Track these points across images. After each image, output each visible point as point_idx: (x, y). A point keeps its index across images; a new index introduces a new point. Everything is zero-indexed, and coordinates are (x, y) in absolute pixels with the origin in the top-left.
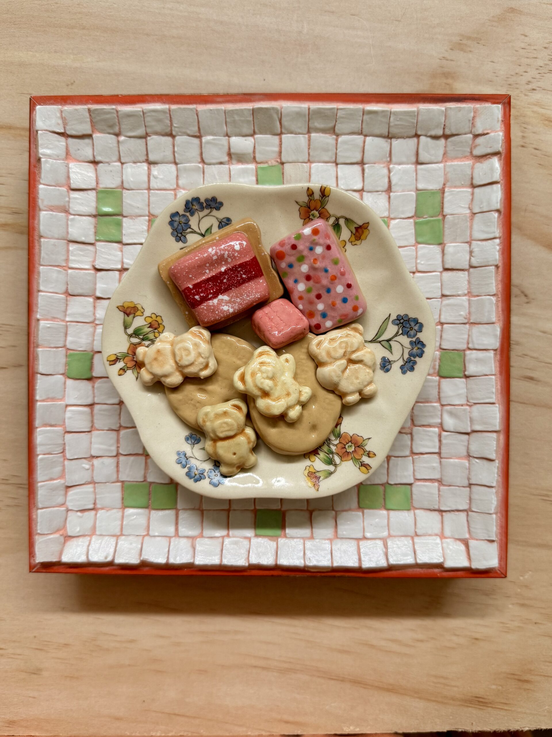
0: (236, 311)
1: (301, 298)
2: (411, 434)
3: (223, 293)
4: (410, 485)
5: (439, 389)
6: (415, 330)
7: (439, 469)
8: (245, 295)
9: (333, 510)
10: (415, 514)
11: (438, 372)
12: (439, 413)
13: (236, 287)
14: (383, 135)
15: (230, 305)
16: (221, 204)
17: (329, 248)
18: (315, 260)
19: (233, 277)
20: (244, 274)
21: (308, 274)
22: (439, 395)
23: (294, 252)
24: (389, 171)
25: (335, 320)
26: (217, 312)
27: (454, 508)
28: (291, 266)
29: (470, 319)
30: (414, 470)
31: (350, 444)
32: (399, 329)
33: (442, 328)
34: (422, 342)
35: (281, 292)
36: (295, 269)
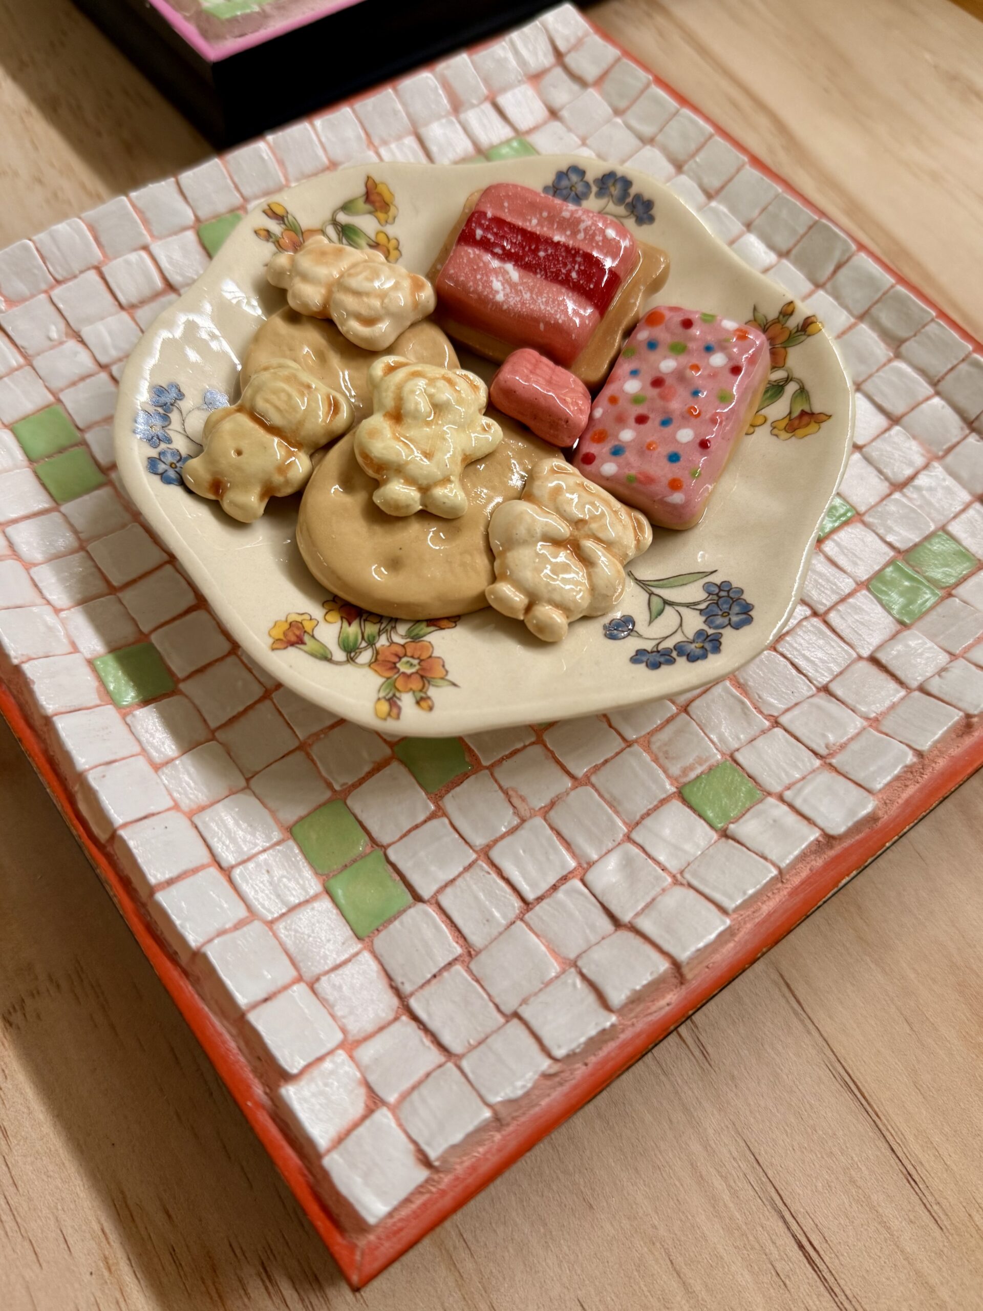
0: (505, 307)
1: (613, 400)
2: (523, 821)
3: (518, 266)
4: (418, 898)
5: (656, 808)
6: (730, 620)
7: (495, 932)
8: (544, 300)
9: (248, 780)
10: (357, 954)
11: (685, 784)
12: (610, 845)
13: (546, 278)
14: (965, 415)
15: (508, 290)
16: (651, 219)
17: (736, 370)
18: (696, 368)
19: (558, 260)
20: (578, 273)
21: (665, 377)
22: (643, 818)
23: (680, 330)
24: (926, 467)
25: (626, 471)
26: (479, 277)
27: (433, 1025)
28: (652, 345)
29: (831, 755)
30: (452, 881)
31: (415, 662)
32: (704, 601)
33: (769, 730)
34: (720, 643)
35: (596, 375)
36: (653, 356)
